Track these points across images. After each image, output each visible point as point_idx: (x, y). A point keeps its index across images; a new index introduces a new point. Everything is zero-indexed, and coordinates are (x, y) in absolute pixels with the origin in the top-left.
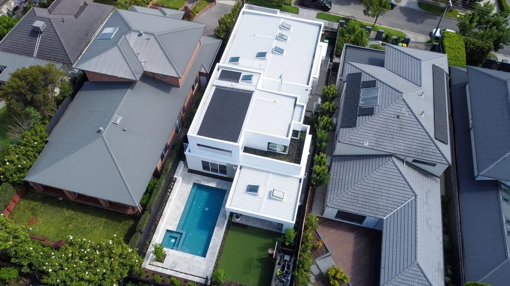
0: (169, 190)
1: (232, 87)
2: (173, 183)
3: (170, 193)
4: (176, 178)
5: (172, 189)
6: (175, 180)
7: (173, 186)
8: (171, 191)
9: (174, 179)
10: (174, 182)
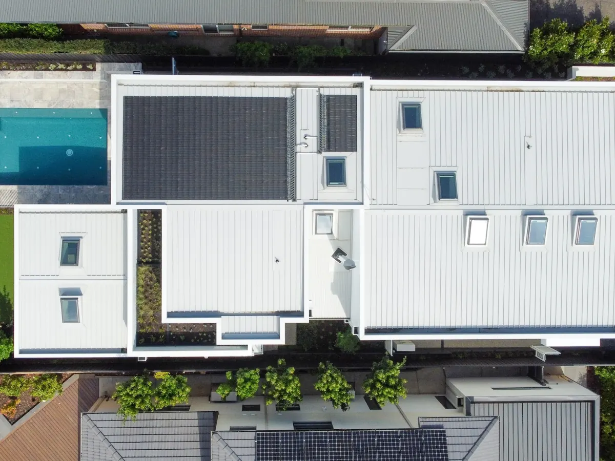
0: (61, 66)
1: (299, 138)
2: (80, 67)
3: (55, 70)
4: (94, 69)
5: (66, 70)
6: (89, 70)
7: (75, 69)
8: (62, 70)
9: (90, 67)
10: (85, 69)
